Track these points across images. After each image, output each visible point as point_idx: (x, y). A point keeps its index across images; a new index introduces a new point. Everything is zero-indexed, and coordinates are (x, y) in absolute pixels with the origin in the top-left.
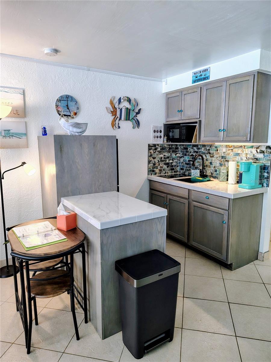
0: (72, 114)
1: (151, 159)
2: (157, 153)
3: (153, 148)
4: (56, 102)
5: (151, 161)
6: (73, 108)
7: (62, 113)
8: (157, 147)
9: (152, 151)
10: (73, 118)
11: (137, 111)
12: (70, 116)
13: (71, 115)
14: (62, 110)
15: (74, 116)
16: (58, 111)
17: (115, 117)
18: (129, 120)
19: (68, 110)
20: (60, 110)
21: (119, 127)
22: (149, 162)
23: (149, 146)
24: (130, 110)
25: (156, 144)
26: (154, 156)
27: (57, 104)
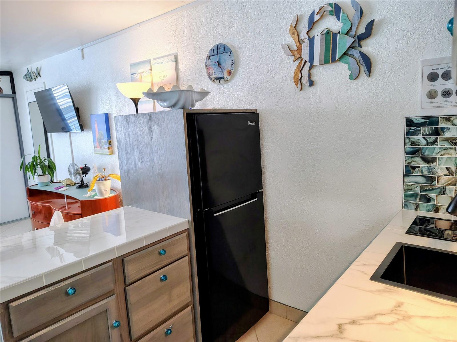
0: (226, 74)
1: (418, 161)
2: (440, 144)
3: (426, 129)
4: (207, 60)
5: (414, 168)
6: (227, 65)
7: (214, 76)
8: (441, 125)
9: (419, 138)
10: (227, 80)
11: (362, 30)
12: (223, 78)
13: (225, 76)
14: (214, 72)
15: (229, 78)
16: (209, 74)
17: (302, 60)
18: (334, 60)
19: (219, 69)
20: (210, 71)
21: (312, 83)
22: (409, 170)
23: (409, 122)
24: (335, 35)
25: (437, 117)
26: (428, 154)
27: (208, 64)
